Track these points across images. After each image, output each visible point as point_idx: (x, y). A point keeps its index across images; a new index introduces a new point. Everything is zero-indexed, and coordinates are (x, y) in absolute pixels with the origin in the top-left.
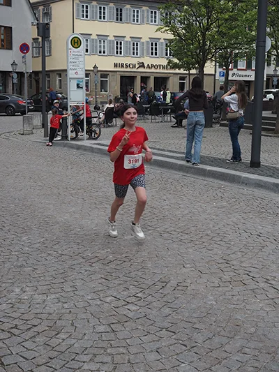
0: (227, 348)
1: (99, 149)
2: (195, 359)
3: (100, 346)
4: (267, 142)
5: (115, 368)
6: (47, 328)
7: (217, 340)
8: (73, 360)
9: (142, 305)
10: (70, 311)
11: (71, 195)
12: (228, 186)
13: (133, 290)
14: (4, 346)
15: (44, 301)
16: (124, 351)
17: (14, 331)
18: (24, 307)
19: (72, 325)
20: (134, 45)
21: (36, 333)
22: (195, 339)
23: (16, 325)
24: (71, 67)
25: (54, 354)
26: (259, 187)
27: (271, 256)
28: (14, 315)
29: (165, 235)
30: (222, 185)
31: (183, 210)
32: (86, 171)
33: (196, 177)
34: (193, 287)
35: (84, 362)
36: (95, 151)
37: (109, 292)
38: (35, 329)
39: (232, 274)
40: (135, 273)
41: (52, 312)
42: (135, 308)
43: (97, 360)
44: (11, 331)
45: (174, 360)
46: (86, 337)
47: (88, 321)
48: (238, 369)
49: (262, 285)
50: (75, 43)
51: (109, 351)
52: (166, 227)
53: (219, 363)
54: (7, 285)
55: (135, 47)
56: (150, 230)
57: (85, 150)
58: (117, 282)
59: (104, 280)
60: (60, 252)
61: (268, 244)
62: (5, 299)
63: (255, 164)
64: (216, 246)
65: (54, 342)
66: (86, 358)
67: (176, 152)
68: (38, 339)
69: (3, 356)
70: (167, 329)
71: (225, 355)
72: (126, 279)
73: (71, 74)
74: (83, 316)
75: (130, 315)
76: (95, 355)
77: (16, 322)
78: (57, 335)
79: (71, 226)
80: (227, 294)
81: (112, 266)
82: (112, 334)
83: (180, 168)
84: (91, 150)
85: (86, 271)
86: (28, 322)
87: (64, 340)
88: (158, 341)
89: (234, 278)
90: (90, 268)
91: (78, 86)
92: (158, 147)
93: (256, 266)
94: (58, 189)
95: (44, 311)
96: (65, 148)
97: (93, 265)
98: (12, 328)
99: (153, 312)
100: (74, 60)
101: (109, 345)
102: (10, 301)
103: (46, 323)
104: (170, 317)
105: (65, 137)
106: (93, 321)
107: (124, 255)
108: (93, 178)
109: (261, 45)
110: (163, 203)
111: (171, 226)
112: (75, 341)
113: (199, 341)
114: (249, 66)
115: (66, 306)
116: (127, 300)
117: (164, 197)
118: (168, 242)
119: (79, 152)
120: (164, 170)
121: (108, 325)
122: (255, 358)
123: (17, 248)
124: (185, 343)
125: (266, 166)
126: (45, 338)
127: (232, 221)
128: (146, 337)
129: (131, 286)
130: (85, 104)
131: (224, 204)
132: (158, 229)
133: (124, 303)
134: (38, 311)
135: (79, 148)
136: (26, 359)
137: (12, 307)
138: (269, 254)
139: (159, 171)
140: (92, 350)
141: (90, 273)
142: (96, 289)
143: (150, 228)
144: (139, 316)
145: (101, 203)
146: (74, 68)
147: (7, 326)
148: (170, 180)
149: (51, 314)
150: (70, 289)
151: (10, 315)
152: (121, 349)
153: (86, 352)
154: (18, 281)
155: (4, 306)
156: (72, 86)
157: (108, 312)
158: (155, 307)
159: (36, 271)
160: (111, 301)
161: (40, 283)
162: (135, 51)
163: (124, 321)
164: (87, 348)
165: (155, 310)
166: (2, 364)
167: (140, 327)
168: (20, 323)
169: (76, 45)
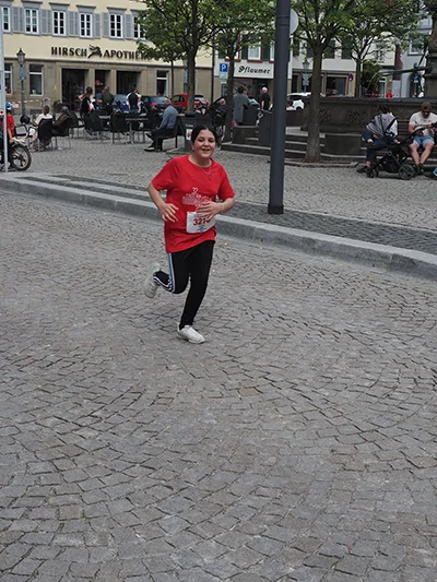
0: (235, 488)
1: (30, 186)
2: (186, 507)
3: (38, 494)
4: (293, 175)
5: (62, 526)
7: (218, 477)
9: (102, 428)
12: (233, 243)
16: (76, 500)
20: (83, 19)
22: (185, 477)
26: (281, 244)
27: (301, 349)
29: (138, 320)
30: (225, 241)
32: (9, 221)
34: (183, 400)
35: (13, 520)
36: (24, 188)
37: (49, 411)
39: (241, 377)
40: (91, 380)
42: (91, 434)
43: (32, 515)
45: (153, 510)
46: (15, 482)
47: (18, 457)
48: (250, 519)
49: (286, 392)
51: (51, 500)
52: (138, 307)
53: (223, 511)
55: (86, 22)
56: (113, 313)
57: (8, 188)
58: (61, 395)
59: (42, 393)
61: (295, 330)
63: (275, 209)
64: (217, 335)
66: (15, 514)
70: (142, 464)
71: (230, 499)
72: (76, 389)
74: (10, 449)
75: (85, 444)
76: (30, 509)
80: (234, 407)
81: (55, 370)
82: (57, 476)
84: (17, 187)
85: (13, 379)
88: (128, 482)
89: (244, 383)
90: (23, 375)
92: (124, 183)
93: (277, 364)
97: (24, 369)
99: (120, 439)
101: (52, 492)
104: (146, 445)
106: (26, 457)
107: (73, 353)
108: (21, 232)
109: (284, 23)
110: (134, 271)
111: (146, 307)
113: (192, 480)
114: (265, 56)
116: (80, 421)
117: (136, 262)
118: (142, 330)
120: (134, 219)
121: (50, 461)
122: (277, 502)
124: (170, 484)
125: (292, 212)
127: (240, 296)
128: (109, 478)
129: (86, 401)
130: (4, 113)
131: (229, 270)
132: (126, 312)
133: (75, 427)
138: (297, 346)
139: (127, 221)
140: (25, 502)
141: (19, 382)
142: (30, 407)
143: (113, 310)
144: (98, 446)
145: (35, 272)
148: (144, 235)
152: (71, 498)
153: (14, 505)
157: (49, 441)
158: (123, 431)
160: (55, 424)
163: (75, 454)
164: (16, 499)
165: (123, 436)
167: (99, 463)
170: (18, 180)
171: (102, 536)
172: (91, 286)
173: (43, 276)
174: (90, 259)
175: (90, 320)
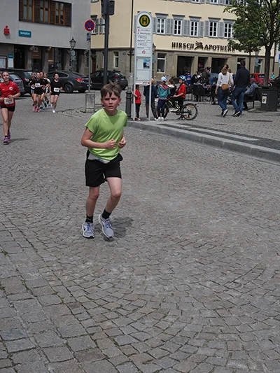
1: (167, 130)
3: (211, 331)
5: (231, 354)
6: (153, 310)
8: (186, 343)
9: (243, 291)
10: (173, 294)
11: (147, 175)
13: (231, 276)
14: (114, 325)
15: (144, 282)
16: (236, 338)
17: (120, 311)
18: (126, 288)
19: (178, 308)
21: (143, 315)
23: (121, 305)
24: (139, 46)
25: (167, 337)
28: (119, 295)
29: (252, 221)
31: (264, 195)
32: (156, 152)
33: (270, 162)
35: (198, 347)
36: (163, 131)
37: (207, 277)
38: (140, 310)
40: (230, 257)
41: (154, 293)
42: (237, 294)
43: (211, 344)
44: (118, 311)
46: (194, 322)
47: (193, 305)
51: (220, 336)
52: (251, 212)
54: (104, 264)
55: (194, 27)
56: (234, 215)
57: (151, 130)
58: (213, 266)
59: (199, 264)
60: (148, 233)
62: (104, 278)
65: (163, 325)
66: (198, 343)
67: (245, 136)
68: (147, 321)
69: (115, 337)
70: (275, 318)
72: (220, 264)
73: (138, 53)
74: (186, 300)
75: (234, 301)
76: (208, 341)
77: (120, 302)
78: (164, 317)
79: (153, 207)
81: (203, 250)
82: (220, 320)
83: (254, 153)
84: (159, 130)
85: (179, 254)
86: (132, 303)
87: (173, 323)
88: (268, 329)
90: (184, 252)
91: (145, 65)
92: (226, 130)
94: (133, 169)
95: (146, 293)
96: (131, 128)
97: (185, 247)
98: (118, 308)
99: (256, 299)
100: (141, 39)
101: (219, 331)
102: (109, 280)
103: (151, 305)
104: (275, 305)
106: (198, 306)
107: (214, 240)
108: (165, 159)
110: (242, 188)
111: (255, 212)
112: (184, 325)
115: (167, 288)
116: (228, 285)
117: (242, 182)
118: (256, 227)
119: (146, 132)
120: (236, 154)
121: (214, 310)
126: (153, 320)
128: (255, 325)
129: (228, 272)
130: (151, 84)
132: (243, 215)
133: (224, 289)
134: (140, 292)
135: (145, 128)
136: (139, 340)
137: (113, 287)
139: (231, 155)
140: (203, 335)
141: (183, 256)
142: (193, 272)
143: (234, 213)
144: (243, 303)
145: (180, 186)
146: (141, 46)
147: (113, 306)
148: (244, 165)
149: (153, 296)
150: (167, 272)
151: (113, 295)
152: (233, 336)
153: (197, 337)
154: (113, 261)
155: (105, 286)
156: (139, 65)
157: (211, 296)
158: (257, 294)
159: (128, 251)
160: (212, 286)
161: (135, 264)
162: (194, 31)
163: (229, 307)
164: (197, 333)
165: (258, 297)
166: (116, 344)
167: (246, 314)
168: (125, 303)
169: (145, 24)
170: (159, 126)
171: (259, 364)
172: (217, 196)
173: (184, 188)
174: (213, 178)
175: (220, 219)
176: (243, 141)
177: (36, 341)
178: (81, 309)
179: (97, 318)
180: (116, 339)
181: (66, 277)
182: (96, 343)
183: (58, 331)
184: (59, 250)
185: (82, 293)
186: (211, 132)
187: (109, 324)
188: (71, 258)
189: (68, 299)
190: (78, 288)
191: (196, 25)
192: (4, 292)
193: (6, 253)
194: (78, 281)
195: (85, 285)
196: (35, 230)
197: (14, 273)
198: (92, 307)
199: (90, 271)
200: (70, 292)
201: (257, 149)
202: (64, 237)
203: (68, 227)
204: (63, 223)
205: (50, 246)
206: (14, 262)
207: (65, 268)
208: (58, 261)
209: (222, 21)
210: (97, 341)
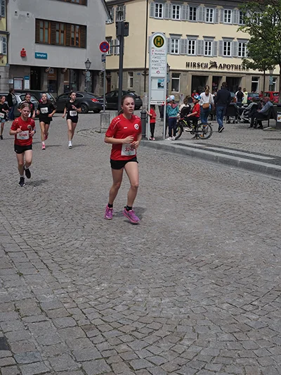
1: (182, 149)
3: (228, 355)
6: (169, 333)
8: (203, 368)
9: (260, 314)
10: (189, 317)
11: (161, 195)
13: (248, 298)
14: (129, 349)
15: (159, 305)
16: (254, 363)
17: (136, 334)
18: (141, 310)
19: (194, 331)
21: (159, 338)
23: (136, 328)
24: (153, 66)
25: (183, 361)
28: (135, 317)
29: (268, 241)
32: (171, 171)
35: (215, 372)
36: (177, 151)
37: (223, 299)
38: (156, 333)
40: (247, 279)
41: (170, 316)
42: (254, 317)
43: (228, 369)
44: (132, 333)
46: (211, 345)
47: (209, 328)
50: (157, 41)
51: (238, 361)
52: (268, 232)
54: (119, 285)
55: (208, 46)
56: (250, 235)
57: (167, 150)
58: (229, 288)
59: (215, 286)
60: (164, 254)
62: (119, 300)
65: (179, 349)
66: (215, 368)
67: (261, 155)
68: (162, 344)
69: (130, 360)
72: (237, 285)
73: (152, 73)
74: (203, 323)
75: (252, 324)
76: (225, 365)
77: (136, 324)
78: (180, 340)
79: (168, 227)
81: (220, 271)
82: (238, 344)
83: (270, 171)
84: (173, 150)
85: (195, 275)
86: (148, 326)
87: (189, 347)
90: (201, 273)
91: (159, 85)
92: (241, 148)
94: (148, 189)
95: (162, 315)
96: (145, 147)
97: (201, 269)
98: (133, 331)
99: (274, 322)
100: (156, 59)
101: (236, 355)
102: (124, 302)
103: (166, 328)
105: (144, 137)
106: (214, 329)
107: (230, 260)
108: (180, 178)
110: (259, 207)
111: (272, 232)
112: (201, 348)
115: (182, 310)
116: (245, 307)
117: (258, 201)
118: (273, 248)
119: (160, 151)
120: (251, 173)
121: (231, 333)
123: (120, 248)
126: (169, 343)
128: (273, 349)
129: (245, 294)
130: (165, 103)
132: (260, 235)
133: (242, 311)
134: (156, 315)
135: (159, 147)
136: (155, 364)
137: (129, 309)
139: (246, 174)
140: (220, 360)
141: (199, 277)
142: (210, 294)
143: (250, 233)
144: (261, 326)
145: (195, 205)
146: (156, 67)
147: (127, 329)
148: (260, 184)
149: (169, 319)
150: (183, 294)
151: (128, 317)
152: (251, 361)
153: (214, 362)
154: (128, 283)
155: (120, 308)
156: (153, 85)
157: (227, 319)
158: (275, 317)
159: (144, 272)
160: (228, 308)
161: (151, 285)
162: (208, 50)
163: (247, 330)
164: (214, 357)
165: (276, 320)
166: (131, 368)
167: (264, 338)
168: (140, 326)
169: (159, 44)
170: (174, 146)
172: (232, 216)
173: (200, 208)
174: (228, 198)
175: (237, 239)
176: (259, 160)
177: (50, 365)
178: (96, 332)
179: (112, 341)
180: (131, 363)
181: (81, 299)
182: (111, 367)
183: (72, 355)
184: (74, 271)
185: (97, 315)
186: (226, 151)
187: (124, 347)
188: (86, 280)
189: (83, 321)
190: (93, 310)
191: (210, 45)
192: (19, 314)
193: (21, 275)
194: (92, 303)
195: (100, 307)
196: (50, 251)
197: (29, 295)
198: (106, 330)
199: (104, 293)
200: (85, 314)
201: (272, 168)
202: (78, 258)
203: (83, 248)
204: (78, 244)
205: (64, 267)
206: (29, 284)
207: (80, 290)
208: (73, 283)
209: (236, 40)
210: (112, 365)
